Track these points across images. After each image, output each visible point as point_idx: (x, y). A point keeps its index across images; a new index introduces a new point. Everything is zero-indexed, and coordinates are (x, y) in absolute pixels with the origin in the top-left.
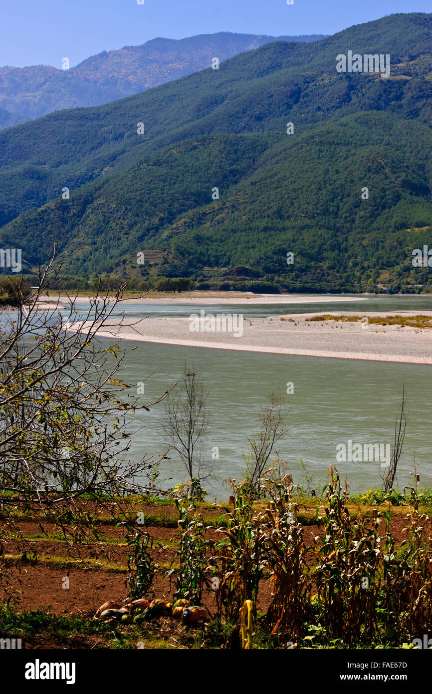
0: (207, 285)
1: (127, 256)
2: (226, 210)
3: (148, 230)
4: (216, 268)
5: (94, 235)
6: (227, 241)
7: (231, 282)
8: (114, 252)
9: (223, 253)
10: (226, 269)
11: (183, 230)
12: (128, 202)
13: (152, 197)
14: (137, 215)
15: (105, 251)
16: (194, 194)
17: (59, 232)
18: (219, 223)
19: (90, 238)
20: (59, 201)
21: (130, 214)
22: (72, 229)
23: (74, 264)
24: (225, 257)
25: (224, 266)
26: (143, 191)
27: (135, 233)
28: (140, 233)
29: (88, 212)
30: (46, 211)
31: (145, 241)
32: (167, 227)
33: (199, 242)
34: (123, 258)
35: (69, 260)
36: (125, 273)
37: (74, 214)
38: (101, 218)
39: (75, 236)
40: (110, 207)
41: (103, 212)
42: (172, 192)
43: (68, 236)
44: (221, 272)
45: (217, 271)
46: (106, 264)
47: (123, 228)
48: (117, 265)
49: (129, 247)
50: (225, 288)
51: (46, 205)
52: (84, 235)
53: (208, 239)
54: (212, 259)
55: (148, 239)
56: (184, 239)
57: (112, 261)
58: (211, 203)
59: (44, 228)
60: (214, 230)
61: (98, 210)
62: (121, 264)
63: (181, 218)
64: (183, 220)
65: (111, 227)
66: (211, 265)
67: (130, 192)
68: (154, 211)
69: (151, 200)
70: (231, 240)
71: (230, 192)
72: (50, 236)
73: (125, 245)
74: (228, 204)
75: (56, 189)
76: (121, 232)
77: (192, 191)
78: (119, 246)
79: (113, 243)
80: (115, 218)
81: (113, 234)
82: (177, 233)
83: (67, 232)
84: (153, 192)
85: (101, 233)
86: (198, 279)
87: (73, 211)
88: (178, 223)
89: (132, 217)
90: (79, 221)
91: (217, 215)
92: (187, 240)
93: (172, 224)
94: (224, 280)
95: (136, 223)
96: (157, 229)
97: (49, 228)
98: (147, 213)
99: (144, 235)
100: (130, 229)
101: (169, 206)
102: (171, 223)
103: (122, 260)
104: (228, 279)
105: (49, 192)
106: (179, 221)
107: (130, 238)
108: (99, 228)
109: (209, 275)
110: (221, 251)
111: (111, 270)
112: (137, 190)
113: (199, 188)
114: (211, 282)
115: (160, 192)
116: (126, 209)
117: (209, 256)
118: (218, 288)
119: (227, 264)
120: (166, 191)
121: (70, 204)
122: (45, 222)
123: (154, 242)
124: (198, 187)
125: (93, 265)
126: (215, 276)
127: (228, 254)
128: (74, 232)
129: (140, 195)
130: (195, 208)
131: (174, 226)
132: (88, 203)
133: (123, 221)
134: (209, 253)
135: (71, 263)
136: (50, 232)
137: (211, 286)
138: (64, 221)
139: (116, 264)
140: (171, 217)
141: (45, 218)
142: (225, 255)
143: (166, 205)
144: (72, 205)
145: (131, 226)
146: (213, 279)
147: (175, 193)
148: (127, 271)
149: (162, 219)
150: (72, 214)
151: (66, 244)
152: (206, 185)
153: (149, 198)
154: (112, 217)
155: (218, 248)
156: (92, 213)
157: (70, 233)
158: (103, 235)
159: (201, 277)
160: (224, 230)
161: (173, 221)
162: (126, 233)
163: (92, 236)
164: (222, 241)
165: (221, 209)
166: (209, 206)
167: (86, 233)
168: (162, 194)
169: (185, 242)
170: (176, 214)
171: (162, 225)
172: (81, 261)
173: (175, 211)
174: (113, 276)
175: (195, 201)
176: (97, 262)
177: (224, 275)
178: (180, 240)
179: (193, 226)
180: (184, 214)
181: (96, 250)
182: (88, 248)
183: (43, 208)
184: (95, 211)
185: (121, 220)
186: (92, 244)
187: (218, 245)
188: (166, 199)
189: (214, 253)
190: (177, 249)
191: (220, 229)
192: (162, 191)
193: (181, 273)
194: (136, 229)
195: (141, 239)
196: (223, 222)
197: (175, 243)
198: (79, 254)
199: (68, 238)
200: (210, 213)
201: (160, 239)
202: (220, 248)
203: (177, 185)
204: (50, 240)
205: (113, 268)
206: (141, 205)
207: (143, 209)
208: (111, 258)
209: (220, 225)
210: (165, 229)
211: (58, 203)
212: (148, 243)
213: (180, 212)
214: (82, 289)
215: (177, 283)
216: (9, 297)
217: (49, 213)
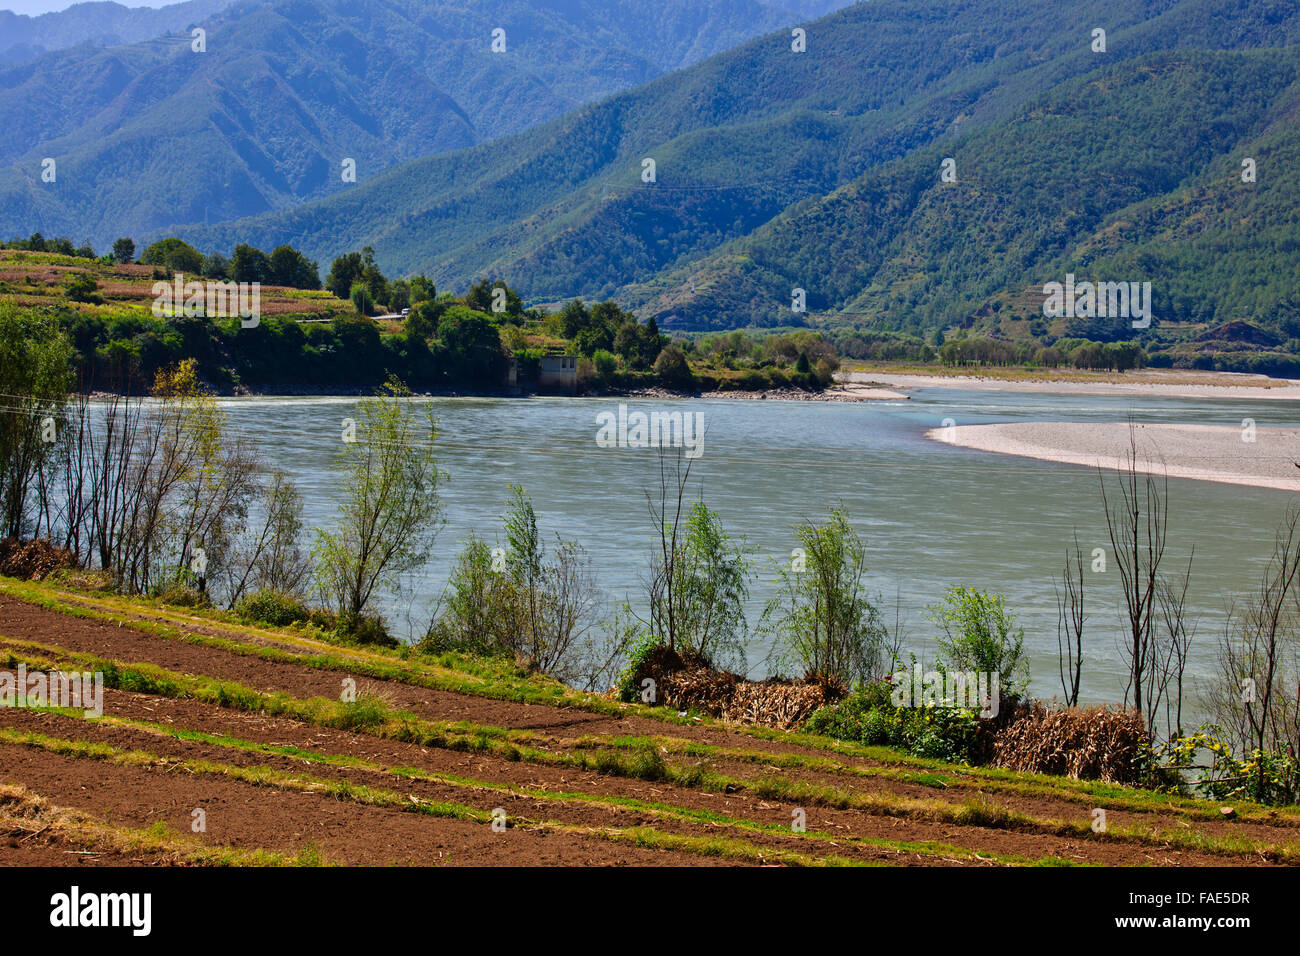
0: (1167, 357)
1: (1003, 295)
2: (1206, 206)
3: (1045, 243)
4: (1184, 325)
5: (934, 252)
6: (1209, 268)
7: (1216, 354)
8: (975, 286)
9: (1199, 292)
10: (1206, 326)
11: (1116, 245)
12: (1005, 187)
13: (1055, 177)
14: (1023, 214)
15: (956, 284)
16: (1139, 173)
17: (864, 245)
18: (1190, 233)
19: (925, 257)
20: (864, 183)
21: (1008, 210)
22: (890, 238)
23: (893, 309)
24: (1203, 302)
25: (1202, 320)
26: (1035, 165)
27: (1017, 250)
28: (1029, 250)
29: (923, 206)
30: (838, 202)
31: (1037, 266)
32: (1085, 238)
33: (1150, 270)
34: (994, 299)
35: (883, 300)
36: (998, 331)
37: (895, 209)
38: (949, 217)
39: (897, 253)
40: (966, 196)
41: (954, 206)
42: (1094, 167)
43: (882, 252)
44: (1195, 333)
45: (1187, 331)
46: (958, 311)
47: (993, 238)
48: (982, 313)
49: (1005, 278)
50: (1205, 364)
51: (839, 190)
52: (915, 251)
53: (1170, 263)
54: (1177, 306)
55: (1044, 263)
56: (1120, 263)
57: (971, 304)
58: (1175, 190)
59: (834, 237)
60: (1181, 246)
61: (943, 200)
62: (990, 310)
63: (1113, 220)
64: (1116, 224)
65: (969, 236)
66: (1173, 318)
67: (1010, 165)
68: (1056, 206)
69: (1050, 182)
70: (1216, 268)
71: (1214, 169)
72: (846, 251)
73: (997, 273)
74: (1210, 194)
75: (856, 158)
76: (989, 246)
77: (1137, 165)
78: (985, 274)
79: (971, 269)
80: (978, 219)
81: (974, 250)
82: (1105, 250)
83: (880, 245)
84: (1056, 167)
85: (949, 248)
86: (1148, 346)
87: (893, 203)
88: (1107, 229)
89: (1012, 216)
90: (903, 223)
91: (1188, 215)
92: (1125, 266)
93: (1094, 232)
94: (1203, 348)
95: (1019, 230)
96: (1063, 243)
97: (844, 236)
98: (1043, 210)
99: (1034, 254)
100: (1007, 241)
101: (1089, 196)
102: (1091, 229)
103: (991, 303)
104: (1209, 346)
105: (842, 165)
106: (1108, 225)
107: (1007, 259)
108: (946, 239)
109: (1169, 338)
110: (1196, 290)
111: (970, 322)
112: (1022, 163)
113: (1150, 161)
114: (1174, 352)
115: (1070, 166)
116: (1001, 200)
117: (1170, 298)
118: (1190, 364)
119: (1208, 315)
120: (1083, 165)
121: (888, 188)
122: (836, 224)
123: (1057, 267)
124: (1148, 157)
125: (932, 312)
126: (1182, 340)
127: (1210, 295)
128: (894, 245)
129: (1030, 172)
130: (1141, 199)
131: (1098, 236)
132: (923, 188)
133: (993, 225)
134: (1171, 293)
135: (887, 308)
136: (846, 245)
137: (1174, 361)
138: (875, 221)
139: (980, 311)
140: (1092, 218)
141: (838, 216)
142: (1204, 297)
143: (1082, 193)
144: (892, 191)
145: (1010, 236)
146: (1178, 347)
147: (1102, 169)
148: (1001, 326)
149: (1072, 223)
150: (890, 208)
151: (877, 268)
152: (1164, 155)
153: (1047, 179)
154: (972, 216)
155: (1189, 282)
156: (931, 207)
157: (886, 248)
158: (952, 252)
159: (1154, 341)
160: (1202, 247)
161: (1097, 227)
162: (1000, 250)
163: (930, 254)
164: (1197, 268)
165: (1196, 203)
166: (1169, 196)
167: (918, 247)
168: (1074, 170)
169: (1121, 270)
170: (1101, 211)
171: (1074, 234)
172: (907, 303)
173: (1099, 205)
174: (973, 335)
175: (1140, 185)
176: (940, 305)
177: (1202, 339)
178: (1112, 265)
179: (1136, 237)
180: (1119, 212)
181: (938, 283)
182: (921, 278)
183: (833, 196)
184: (938, 204)
185: (990, 222)
186: (929, 270)
187: (1189, 277)
188: (1082, 181)
189: (1180, 293)
191: (1194, 243)
192: (1075, 166)
193: (1113, 332)
194: (1020, 241)
195: (1029, 261)
196: (1199, 229)
197: (1102, 272)
198: (904, 288)
199: (881, 256)
200: (1174, 210)
201: (1069, 263)
202: (1194, 285)
203: (1105, 154)
204: (846, 260)
205: (973, 320)
206: (1032, 192)
207: (1035, 202)
208: (969, 298)
209: (1195, 234)
210: (1078, 242)
211: (863, 187)
212: (1045, 271)
213: (1111, 208)
214: (918, 359)
215: (1116, 353)
216: (798, 373)
217: (845, 206)
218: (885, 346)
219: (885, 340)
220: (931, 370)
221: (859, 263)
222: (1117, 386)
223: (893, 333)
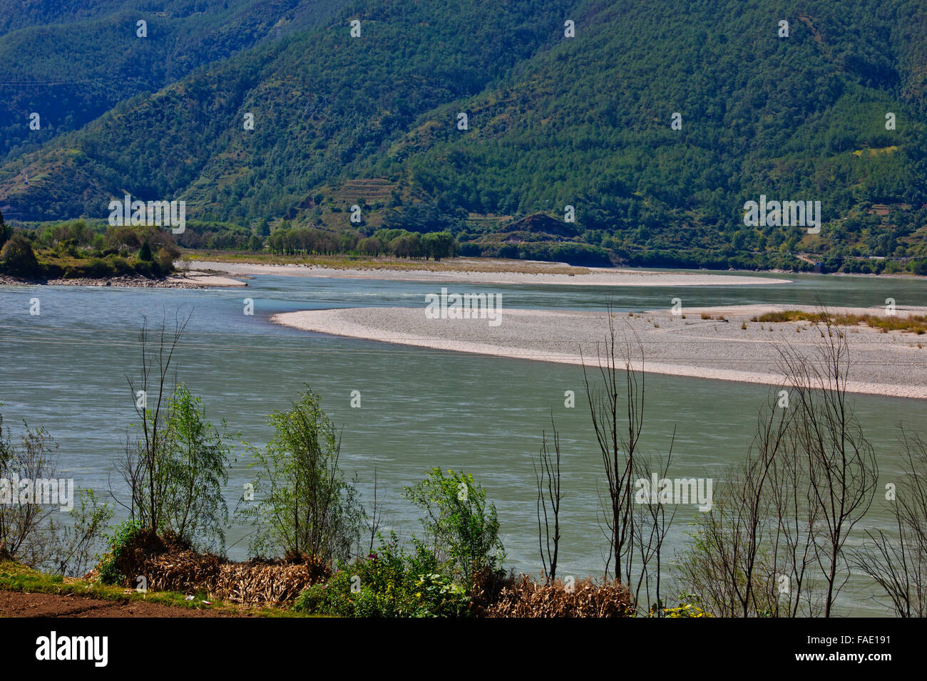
0: (476, 247)
1: (324, 189)
2: (510, 108)
3: (362, 141)
4: (490, 217)
5: (259, 149)
6: (513, 165)
7: (521, 244)
8: (298, 180)
9: (505, 187)
10: (511, 217)
11: (428, 143)
12: (325, 87)
13: (371, 79)
14: (342, 113)
15: (280, 178)
16: (448, 76)
17: (192, 140)
18: (496, 132)
19: (251, 153)
20: (192, 81)
21: (328, 109)
22: (217, 134)
23: (221, 201)
24: (508, 197)
25: (507, 213)
26: (352, 67)
27: (336, 147)
28: (347, 147)
29: (247, 104)
30: (167, 99)
31: (355, 161)
32: (399, 136)
33: (459, 166)
34: (316, 192)
35: (211, 192)
36: (320, 222)
37: (221, 107)
38: (272, 115)
39: (223, 148)
40: (289, 95)
41: (277, 105)
42: (407, 70)
43: (210, 147)
44: (501, 224)
45: (493, 222)
46: (281, 203)
47: (314, 136)
48: (305, 205)
49: (326, 172)
50: (511, 253)
51: (168, 88)
52: (240, 147)
53: (477, 160)
54: (484, 199)
55: (362, 159)
56: (432, 159)
57: (293, 197)
58: (482, 93)
59: (163, 132)
60: (488, 144)
61: (267, 99)
62: (312, 203)
63: (424, 120)
64: (428, 124)
65: (291, 133)
66: (481, 211)
67: (329, 67)
68: (373, 106)
69: (367, 84)
70: (519, 165)
71: (517, 73)
72: (175, 146)
73: (319, 167)
74: (514, 96)
75: (183, 58)
76: (310, 143)
77: (446, 68)
78: (307, 169)
79: (294, 164)
80: (300, 117)
81: (296, 146)
82: (418, 148)
83: (208, 140)
84: (373, 70)
85: (273, 145)
86: (458, 236)
87: (220, 101)
88: (420, 128)
89: (331, 114)
90: (230, 120)
91: (494, 115)
92: (437, 162)
93: (408, 131)
94: (508, 239)
95: (338, 128)
96: (378, 140)
97: (172, 132)
98: (360, 109)
99: (353, 150)
100: (327, 139)
101: (403, 96)
102: (404, 128)
103: (313, 196)
104: (514, 236)
105: (169, 64)
106: (421, 124)
107: (328, 155)
108: (269, 135)
109: (478, 229)
110: (502, 185)
111: (293, 214)
112: (341, 65)
113: (459, 64)
114: (483, 242)
115: (385, 69)
116: (321, 100)
117: (478, 192)
118: (497, 253)
119: (512, 208)
120: (396, 68)
121: (215, 87)
122: (165, 120)
123: (374, 163)
124: (457, 61)
125: (258, 203)
126: (489, 231)
127: (514, 190)
128: (221, 141)
129: (348, 74)
130: (450, 101)
131: (411, 134)
132: (248, 88)
133: (314, 123)
134: (478, 187)
135: (214, 200)
136: (175, 140)
137: (483, 250)
138: (202, 119)
139: (303, 203)
140: (405, 119)
141: (167, 112)
142: (509, 191)
143: (396, 94)
144: (219, 89)
145: (329, 133)
146: (485, 237)
147: (414, 71)
148: (323, 218)
149: (388, 121)
150: (217, 106)
151: (205, 163)
152: (472, 59)
153: (364, 81)
154: (294, 114)
155: (495, 177)
156: (256, 105)
157: (213, 142)
158: (275, 148)
159: (464, 232)
160: (507, 145)
161: (410, 126)
162: (320, 146)
163: (255, 150)
164: (502, 165)
165: (501, 104)
166: (477, 98)
167: (243, 143)
168: (389, 73)
169: (433, 165)
170: (414, 111)
171: (389, 132)
172: (233, 196)
173: (412, 105)
174: (296, 226)
175: (449, 88)
176: (265, 197)
177: (508, 229)
178: (424, 162)
179: (446, 135)
180: (430, 113)
181: (262, 176)
182: (246, 172)
183: (162, 93)
184: (262, 102)
185: (311, 121)
186: (255, 165)
187: (495, 173)
188: (396, 83)
189: (487, 187)
190: (419, 178)
191: (500, 142)
192: (390, 69)
193: (426, 224)
194: (339, 138)
195: (348, 157)
196: (504, 129)
197: (416, 168)
198: (230, 181)
199: (209, 152)
200: (480, 111)
201: (385, 159)
202: (499, 180)
203: (417, 58)
204: (176, 154)
205: (297, 212)
206: (350, 93)
207: (353, 102)
208: (291, 191)
209: (500, 134)
210: (393, 140)
211: (190, 86)
212: (362, 166)
213: (423, 108)
214: (247, 248)
215: (433, 242)
216: (140, 261)
217: (174, 103)
218: (215, 236)
219: (215, 230)
220: (262, 259)
221: (187, 158)
222: (435, 273)
223: (222, 224)
